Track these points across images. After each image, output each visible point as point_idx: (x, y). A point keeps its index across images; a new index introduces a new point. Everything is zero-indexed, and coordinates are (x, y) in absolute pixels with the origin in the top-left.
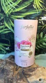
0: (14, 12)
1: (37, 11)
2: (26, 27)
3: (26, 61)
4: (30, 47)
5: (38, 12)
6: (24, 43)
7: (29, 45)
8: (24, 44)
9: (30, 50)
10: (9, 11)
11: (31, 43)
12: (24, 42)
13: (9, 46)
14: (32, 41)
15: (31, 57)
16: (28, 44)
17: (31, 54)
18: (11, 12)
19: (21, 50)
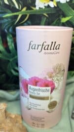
3: (43, 120)
6: (36, 82)
8: (36, 85)
9: (51, 98)
12: (37, 79)
14: (55, 79)
15: (52, 111)
19: (31, 96)
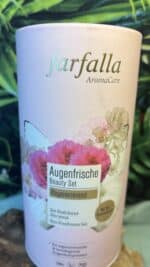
0: (25, 12)
1: (130, 9)
2: (77, 66)
4: (103, 176)
5: (134, 14)
7: (98, 168)
10: (3, 11)
11: (106, 158)
13: (6, 168)
16: (93, 162)
17: (105, 211)
18: (12, 12)
